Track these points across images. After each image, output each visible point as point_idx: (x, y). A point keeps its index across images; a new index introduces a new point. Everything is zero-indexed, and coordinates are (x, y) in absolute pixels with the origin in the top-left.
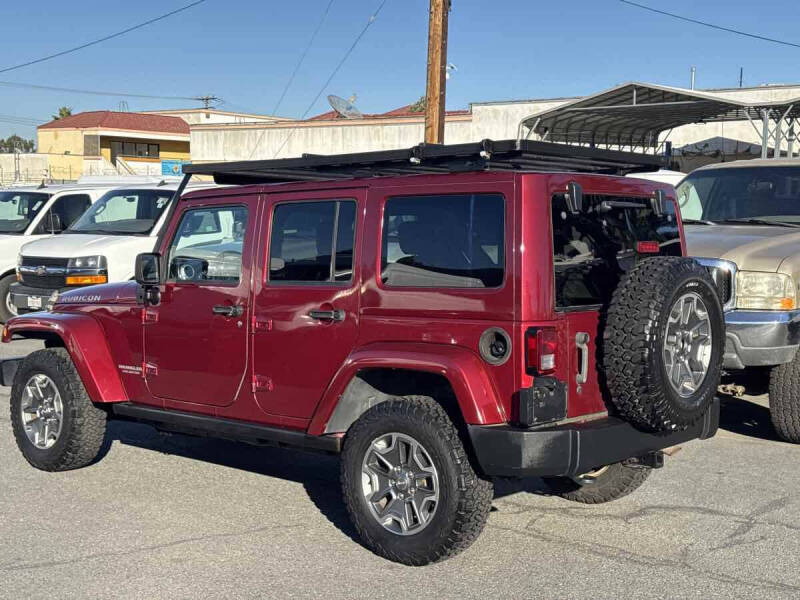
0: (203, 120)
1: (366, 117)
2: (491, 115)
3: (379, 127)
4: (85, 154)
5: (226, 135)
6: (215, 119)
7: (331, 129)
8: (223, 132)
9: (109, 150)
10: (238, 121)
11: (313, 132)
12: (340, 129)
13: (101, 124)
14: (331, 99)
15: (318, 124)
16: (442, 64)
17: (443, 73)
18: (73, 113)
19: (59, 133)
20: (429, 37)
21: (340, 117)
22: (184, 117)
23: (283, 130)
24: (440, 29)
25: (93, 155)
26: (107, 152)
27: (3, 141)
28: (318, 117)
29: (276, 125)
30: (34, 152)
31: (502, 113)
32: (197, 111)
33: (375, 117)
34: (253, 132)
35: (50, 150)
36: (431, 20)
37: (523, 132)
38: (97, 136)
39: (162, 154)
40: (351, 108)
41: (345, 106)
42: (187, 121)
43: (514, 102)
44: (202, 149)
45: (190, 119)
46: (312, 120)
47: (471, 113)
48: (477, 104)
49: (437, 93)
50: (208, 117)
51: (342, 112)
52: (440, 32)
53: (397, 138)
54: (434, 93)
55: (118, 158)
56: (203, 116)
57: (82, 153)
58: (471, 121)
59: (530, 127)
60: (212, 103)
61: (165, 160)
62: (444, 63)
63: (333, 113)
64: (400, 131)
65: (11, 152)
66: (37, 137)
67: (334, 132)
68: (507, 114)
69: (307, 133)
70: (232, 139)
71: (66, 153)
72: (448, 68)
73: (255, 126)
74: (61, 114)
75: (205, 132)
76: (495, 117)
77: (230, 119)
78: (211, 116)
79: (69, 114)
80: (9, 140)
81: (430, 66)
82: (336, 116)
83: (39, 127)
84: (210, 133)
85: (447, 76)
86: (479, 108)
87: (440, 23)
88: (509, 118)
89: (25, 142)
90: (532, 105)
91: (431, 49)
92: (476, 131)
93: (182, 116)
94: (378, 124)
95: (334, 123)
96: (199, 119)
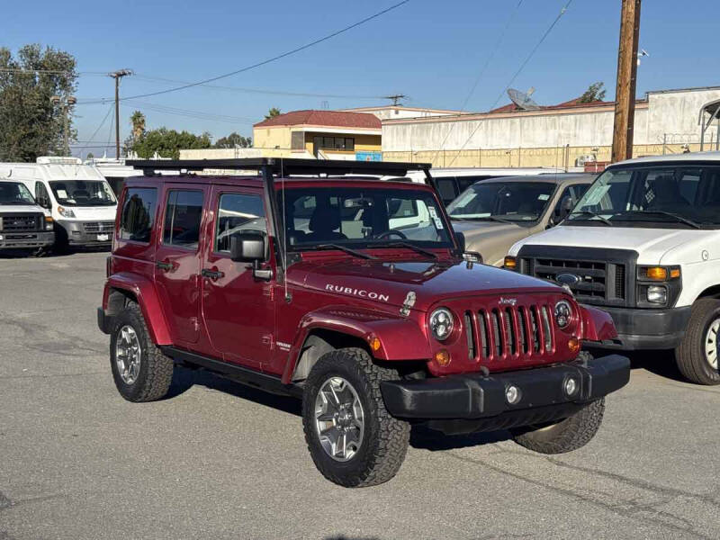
0: (393, 115)
1: (543, 109)
2: (668, 103)
3: (556, 117)
4: (292, 148)
5: (413, 129)
6: (403, 114)
7: (509, 120)
8: (411, 126)
9: (312, 144)
10: (424, 115)
11: (492, 123)
12: (518, 120)
13: (306, 122)
14: (510, 92)
15: (499, 115)
16: (633, 51)
17: (635, 59)
18: (281, 113)
19: (272, 130)
20: (622, 24)
21: (518, 108)
22: (376, 114)
23: (465, 122)
24: (632, 16)
25: (299, 149)
26: (310, 146)
27: (225, 138)
28: (497, 110)
29: (458, 118)
30: (251, 147)
31: (679, 101)
32: (387, 108)
33: (551, 108)
34: (438, 124)
35: (264, 145)
36: (623, 8)
37: (704, 118)
38: (301, 132)
39: (356, 147)
40: (529, 100)
41: (523, 98)
42: (378, 117)
43: (691, 90)
44: (392, 141)
45: (381, 115)
46: (492, 112)
47: (648, 102)
48: (654, 93)
49: (628, 79)
50: (397, 113)
51: (520, 104)
52: (632, 20)
53: (573, 127)
54: (625, 79)
55: (320, 151)
56: (393, 112)
57: (290, 147)
58: (647, 109)
59: (712, 112)
60: (400, 101)
61: (358, 152)
62: (635, 49)
63: (510, 105)
64: (576, 121)
65: (231, 147)
66: (253, 135)
67: (512, 123)
68: (684, 101)
69: (487, 125)
70: (419, 131)
71: (277, 147)
72: (639, 54)
73: (440, 120)
74: (271, 114)
75: (395, 126)
76: (672, 104)
77: (418, 114)
78: (400, 112)
79: (278, 113)
80: (230, 138)
81: (622, 53)
82: (515, 108)
83: (255, 126)
84: (399, 127)
85: (639, 62)
86: (656, 96)
87: (633, 11)
88: (687, 105)
89: (243, 139)
90: (710, 92)
91: (622, 37)
92: (652, 119)
93: (375, 113)
94: (554, 115)
95: (512, 115)
96: (389, 115)
